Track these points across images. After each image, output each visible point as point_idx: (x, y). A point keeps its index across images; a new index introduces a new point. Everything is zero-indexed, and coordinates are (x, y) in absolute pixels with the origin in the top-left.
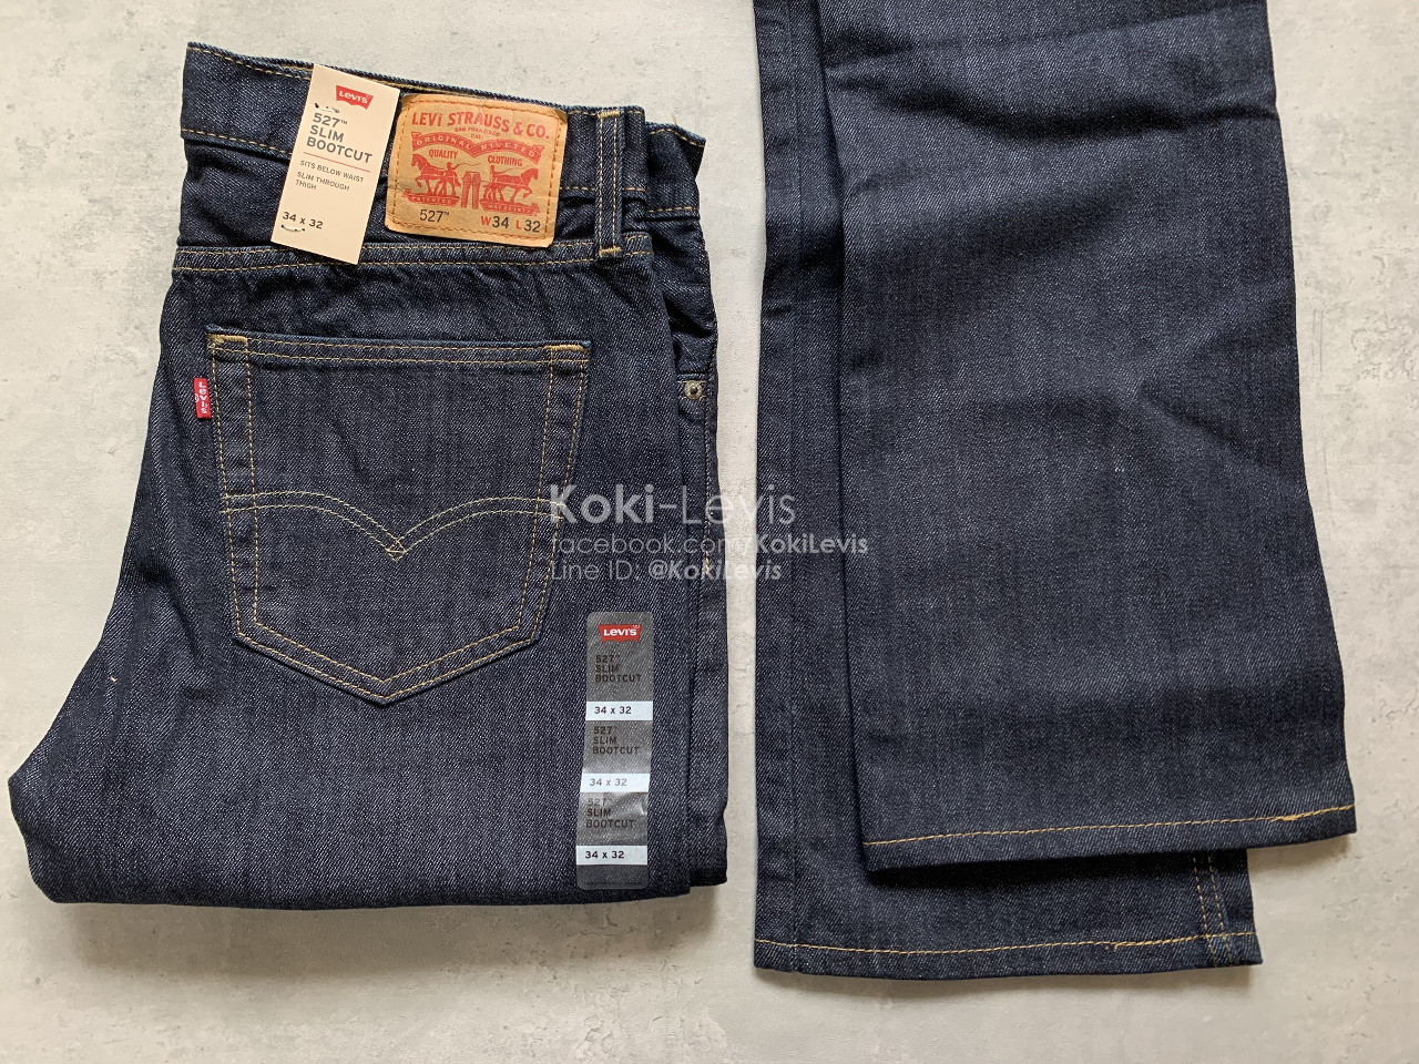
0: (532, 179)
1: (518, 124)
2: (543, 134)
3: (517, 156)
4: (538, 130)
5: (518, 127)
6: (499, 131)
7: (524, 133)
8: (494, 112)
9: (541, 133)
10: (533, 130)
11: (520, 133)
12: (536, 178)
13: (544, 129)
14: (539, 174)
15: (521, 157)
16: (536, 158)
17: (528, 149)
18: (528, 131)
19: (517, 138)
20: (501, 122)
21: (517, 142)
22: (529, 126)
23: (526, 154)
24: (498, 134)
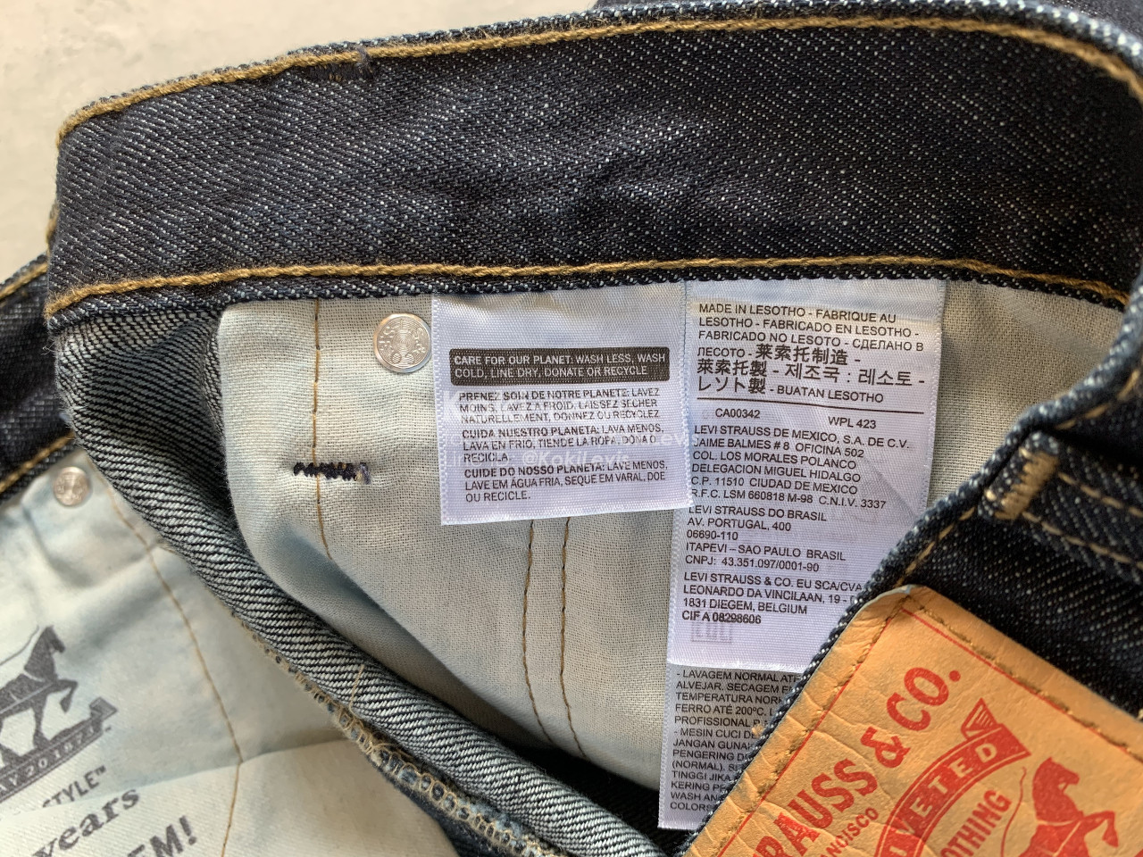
0: (1071, 791)
1: (867, 739)
2: (938, 682)
3: (972, 799)
4: (920, 696)
5: (879, 747)
6: (861, 802)
7: (907, 738)
8: (796, 780)
9: (930, 689)
10: (911, 708)
11: (900, 751)
12: (1072, 778)
13: (925, 673)
14: (1062, 759)
15: (979, 790)
16: (1009, 746)
17: (966, 754)
18: (904, 723)
19: (913, 767)
20: (835, 782)
21: (929, 774)
22: (892, 711)
23: (980, 770)
24: (872, 814)
